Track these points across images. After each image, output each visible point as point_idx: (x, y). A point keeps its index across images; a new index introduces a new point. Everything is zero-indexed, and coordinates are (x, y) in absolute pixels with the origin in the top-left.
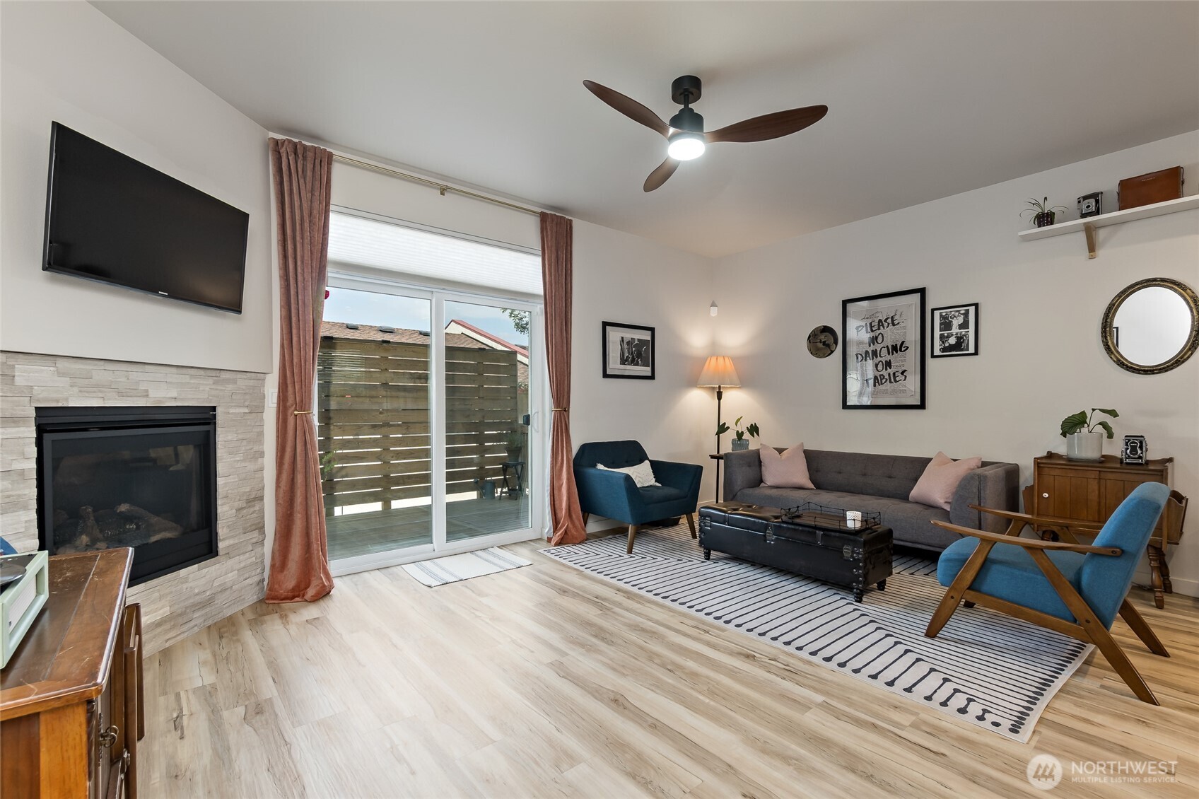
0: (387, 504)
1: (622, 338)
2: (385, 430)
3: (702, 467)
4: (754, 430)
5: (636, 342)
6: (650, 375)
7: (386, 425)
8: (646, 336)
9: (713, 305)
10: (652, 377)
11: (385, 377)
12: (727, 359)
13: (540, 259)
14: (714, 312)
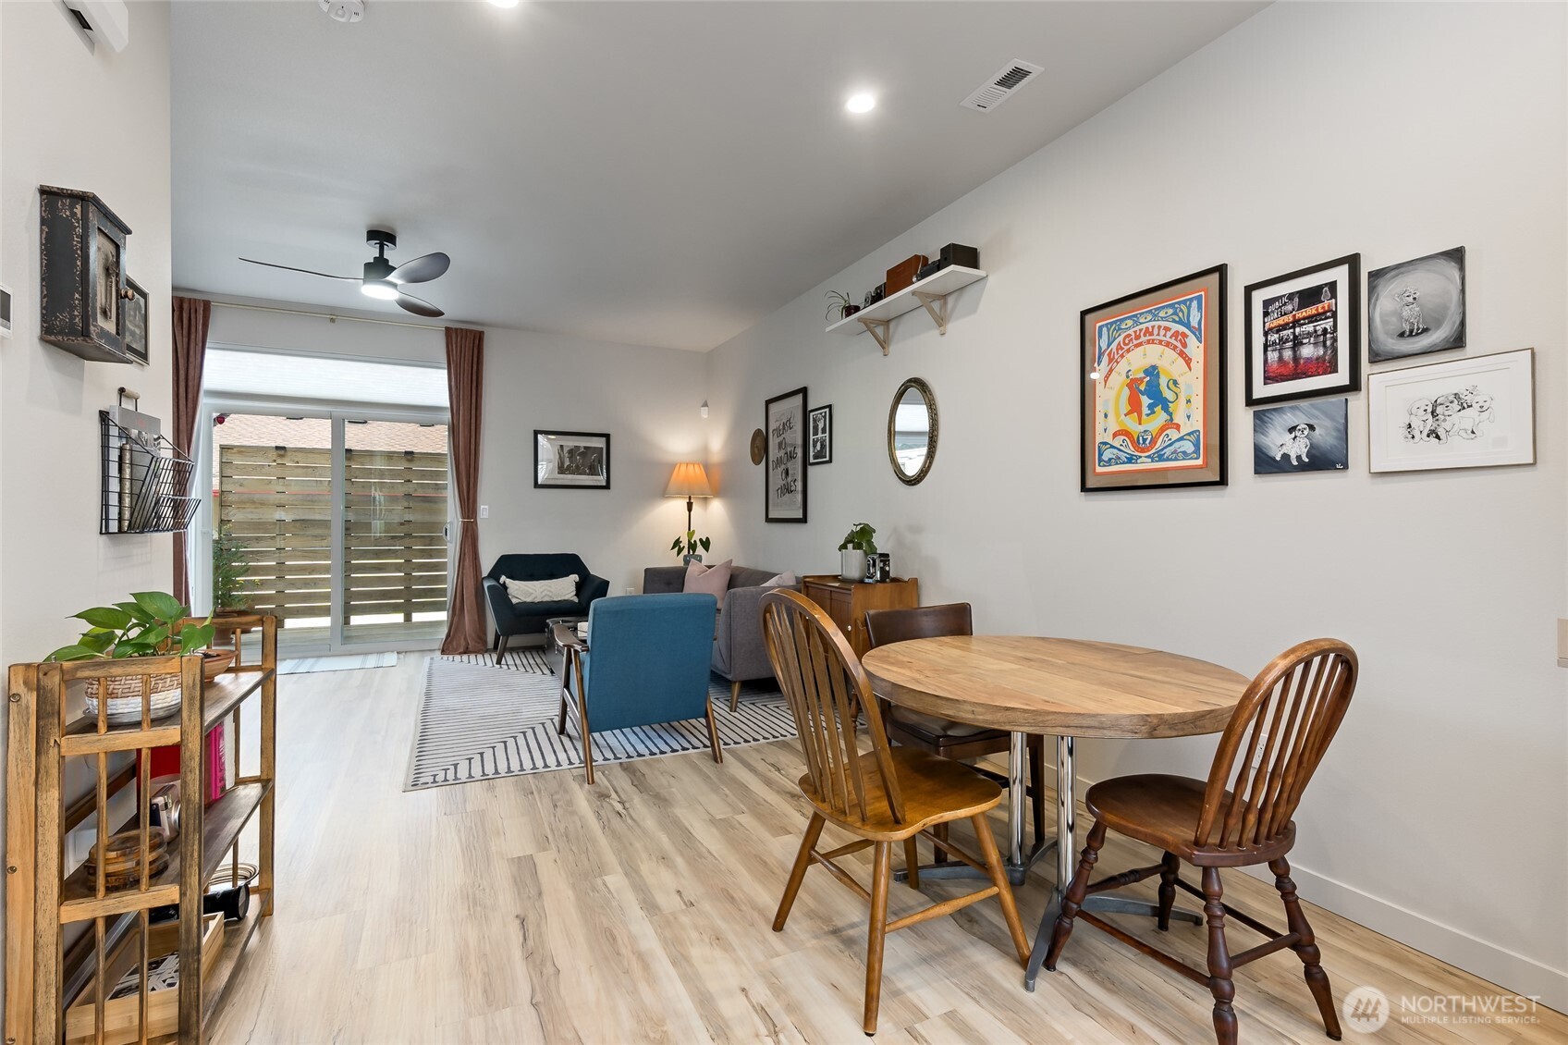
0: (408, 618)
1: (562, 446)
2: (407, 542)
3: (608, 582)
4: (706, 544)
5: (582, 450)
6: (604, 484)
7: (408, 535)
8: (599, 443)
9: (705, 405)
10: (607, 487)
11: (409, 489)
12: (696, 466)
13: (446, 372)
14: (704, 413)
